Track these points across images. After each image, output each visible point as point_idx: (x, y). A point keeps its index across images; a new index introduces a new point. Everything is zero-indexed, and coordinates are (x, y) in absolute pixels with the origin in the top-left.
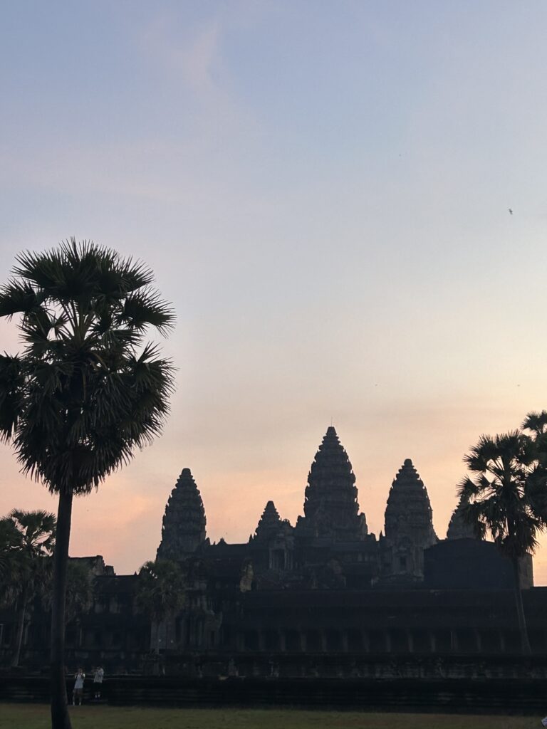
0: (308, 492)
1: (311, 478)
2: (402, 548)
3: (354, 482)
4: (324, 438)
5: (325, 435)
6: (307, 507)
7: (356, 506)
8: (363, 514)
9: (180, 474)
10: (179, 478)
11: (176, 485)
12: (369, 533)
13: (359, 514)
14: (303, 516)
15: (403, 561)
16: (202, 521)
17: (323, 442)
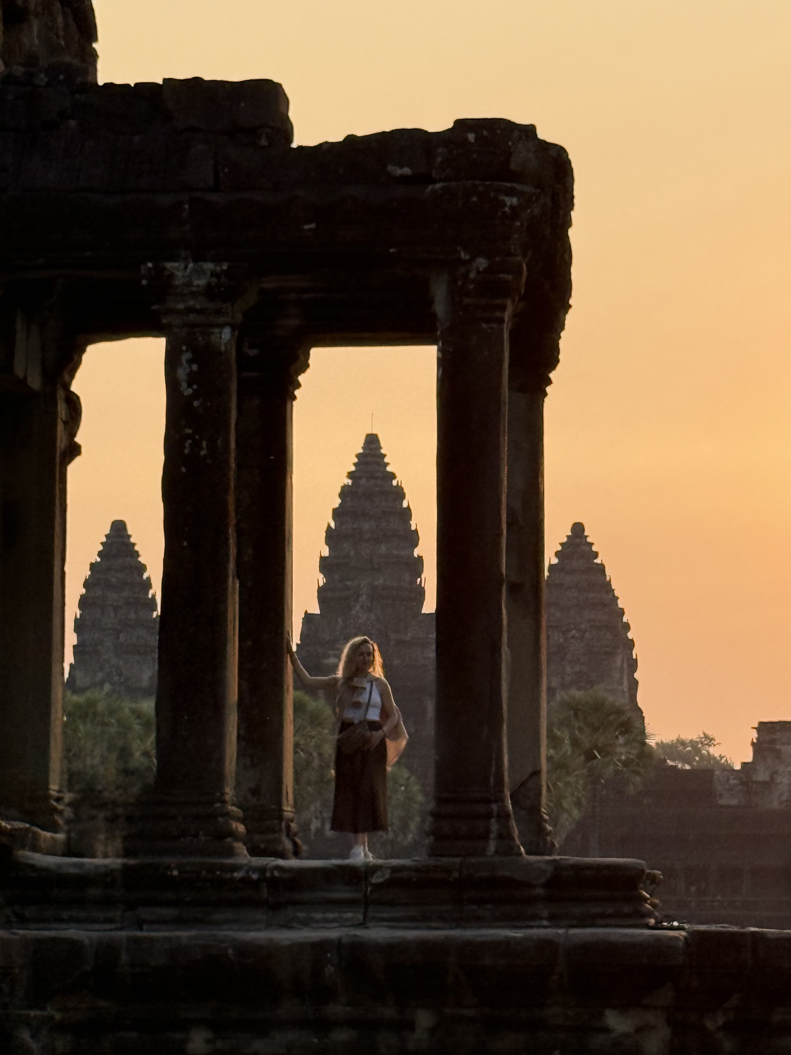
4: (358, 456)
5: (361, 451)
9: (108, 532)
10: (104, 540)
11: (100, 554)
17: (355, 464)
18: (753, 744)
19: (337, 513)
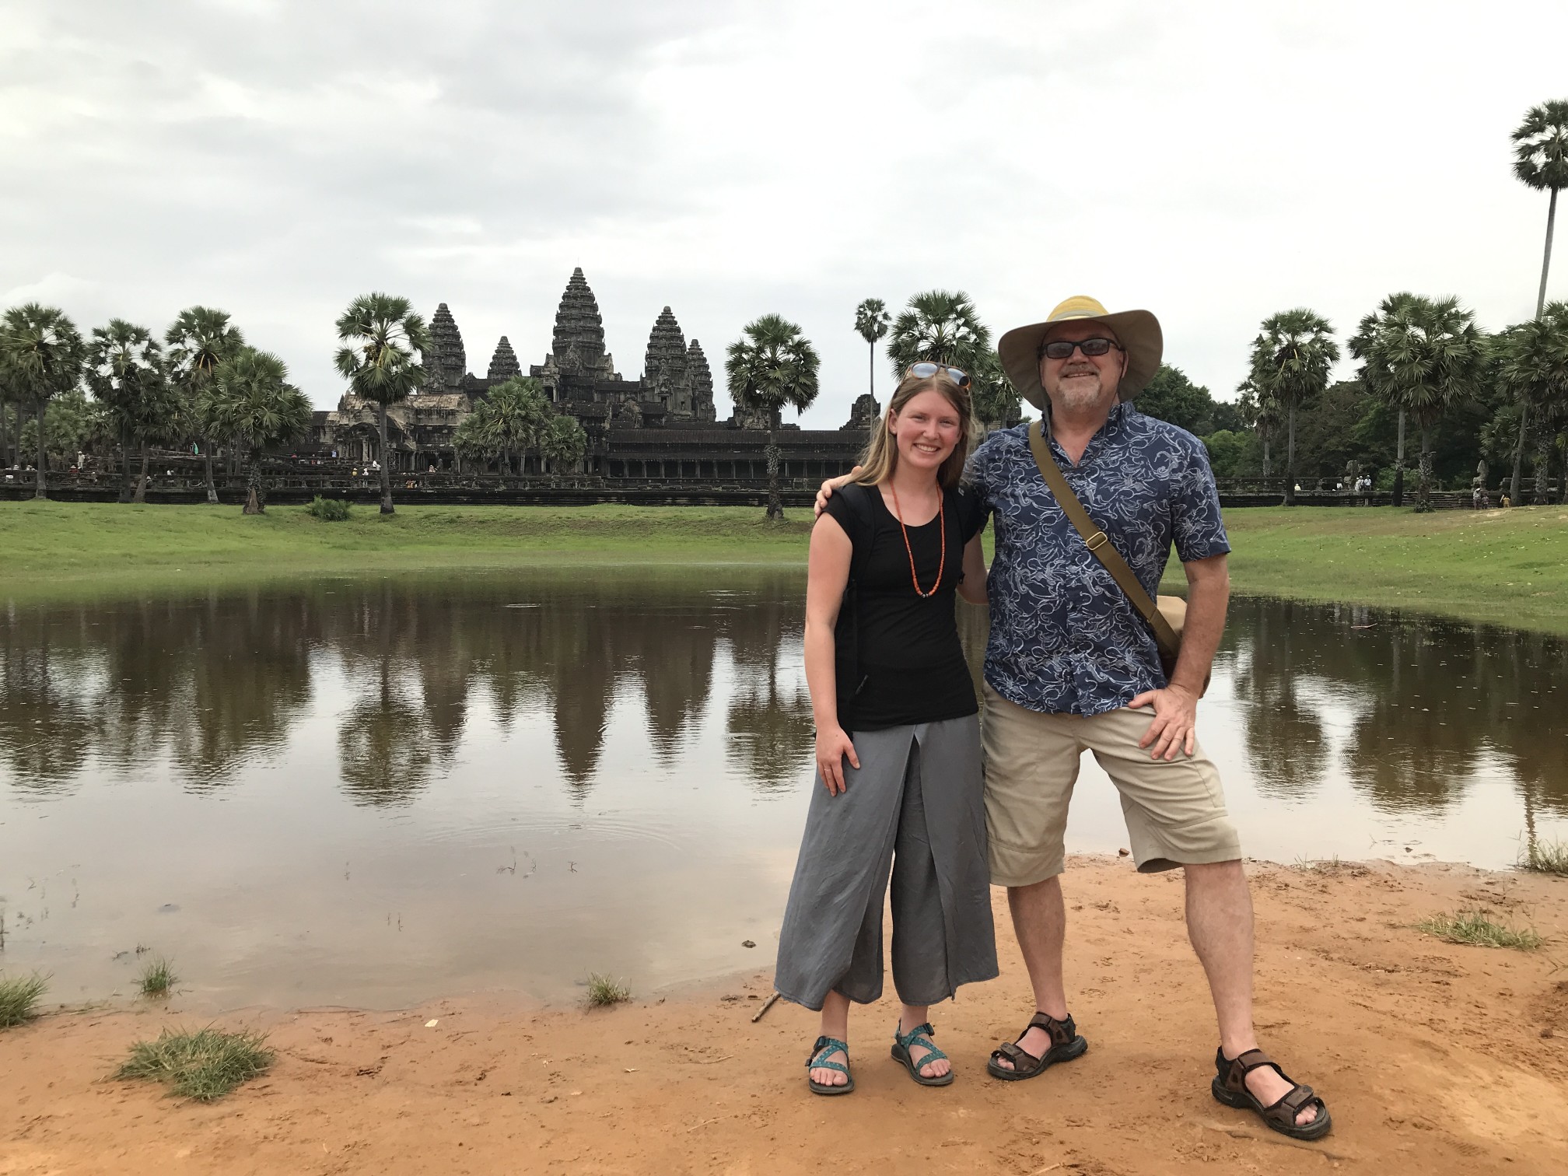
0: (556, 332)
1: (559, 318)
2: (663, 389)
3: (601, 323)
4: (571, 278)
5: (573, 275)
6: (556, 346)
7: (602, 347)
8: (610, 354)
9: (437, 309)
10: (436, 313)
11: (434, 320)
12: (615, 371)
13: (606, 353)
14: (551, 353)
15: (664, 402)
16: (461, 357)
17: (570, 282)
18: (734, 408)
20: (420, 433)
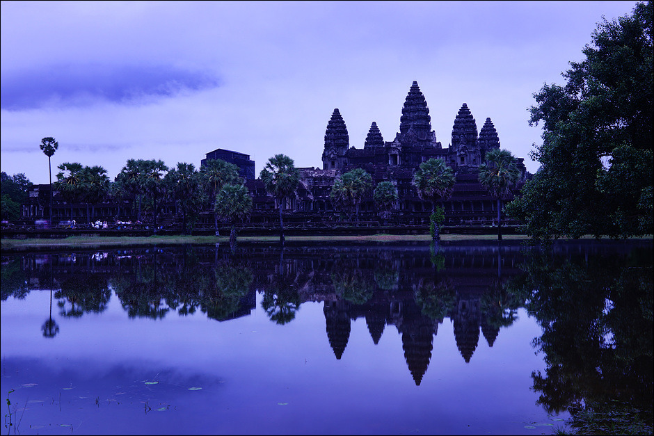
0: (402, 119)
1: (403, 111)
2: (462, 153)
3: (428, 113)
4: (411, 88)
5: (412, 86)
6: (402, 128)
7: (429, 127)
8: (434, 131)
9: (333, 112)
10: (332, 114)
11: (331, 118)
12: (437, 142)
13: (432, 131)
14: (399, 132)
15: (462, 160)
16: (347, 139)
17: (410, 90)
19: (405, 104)
20: (316, 190)
